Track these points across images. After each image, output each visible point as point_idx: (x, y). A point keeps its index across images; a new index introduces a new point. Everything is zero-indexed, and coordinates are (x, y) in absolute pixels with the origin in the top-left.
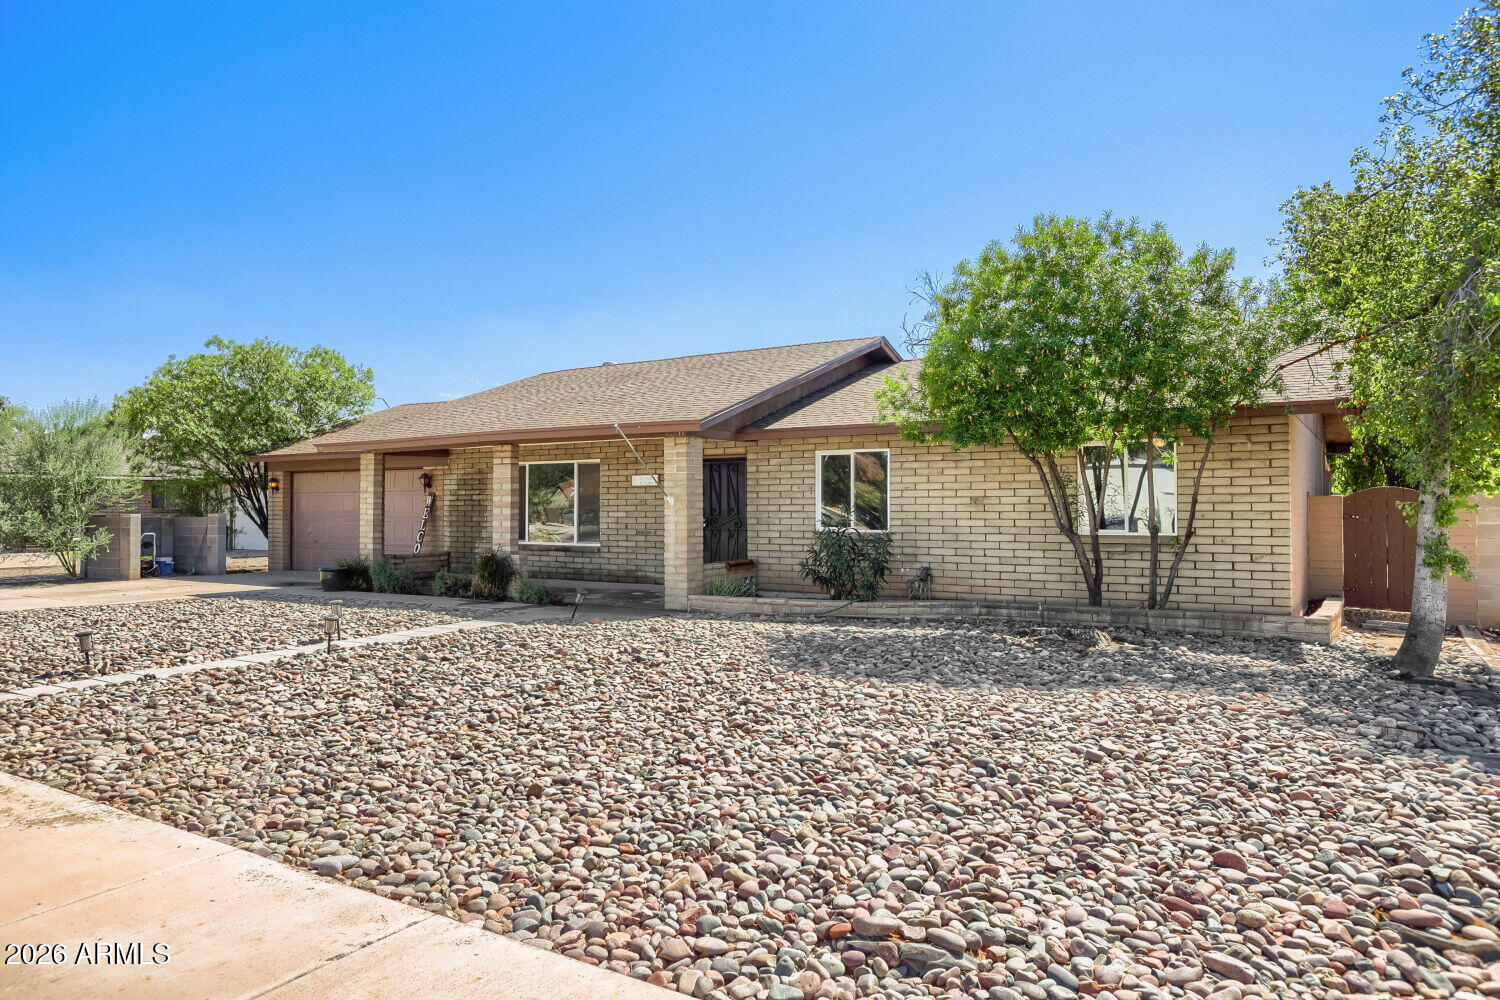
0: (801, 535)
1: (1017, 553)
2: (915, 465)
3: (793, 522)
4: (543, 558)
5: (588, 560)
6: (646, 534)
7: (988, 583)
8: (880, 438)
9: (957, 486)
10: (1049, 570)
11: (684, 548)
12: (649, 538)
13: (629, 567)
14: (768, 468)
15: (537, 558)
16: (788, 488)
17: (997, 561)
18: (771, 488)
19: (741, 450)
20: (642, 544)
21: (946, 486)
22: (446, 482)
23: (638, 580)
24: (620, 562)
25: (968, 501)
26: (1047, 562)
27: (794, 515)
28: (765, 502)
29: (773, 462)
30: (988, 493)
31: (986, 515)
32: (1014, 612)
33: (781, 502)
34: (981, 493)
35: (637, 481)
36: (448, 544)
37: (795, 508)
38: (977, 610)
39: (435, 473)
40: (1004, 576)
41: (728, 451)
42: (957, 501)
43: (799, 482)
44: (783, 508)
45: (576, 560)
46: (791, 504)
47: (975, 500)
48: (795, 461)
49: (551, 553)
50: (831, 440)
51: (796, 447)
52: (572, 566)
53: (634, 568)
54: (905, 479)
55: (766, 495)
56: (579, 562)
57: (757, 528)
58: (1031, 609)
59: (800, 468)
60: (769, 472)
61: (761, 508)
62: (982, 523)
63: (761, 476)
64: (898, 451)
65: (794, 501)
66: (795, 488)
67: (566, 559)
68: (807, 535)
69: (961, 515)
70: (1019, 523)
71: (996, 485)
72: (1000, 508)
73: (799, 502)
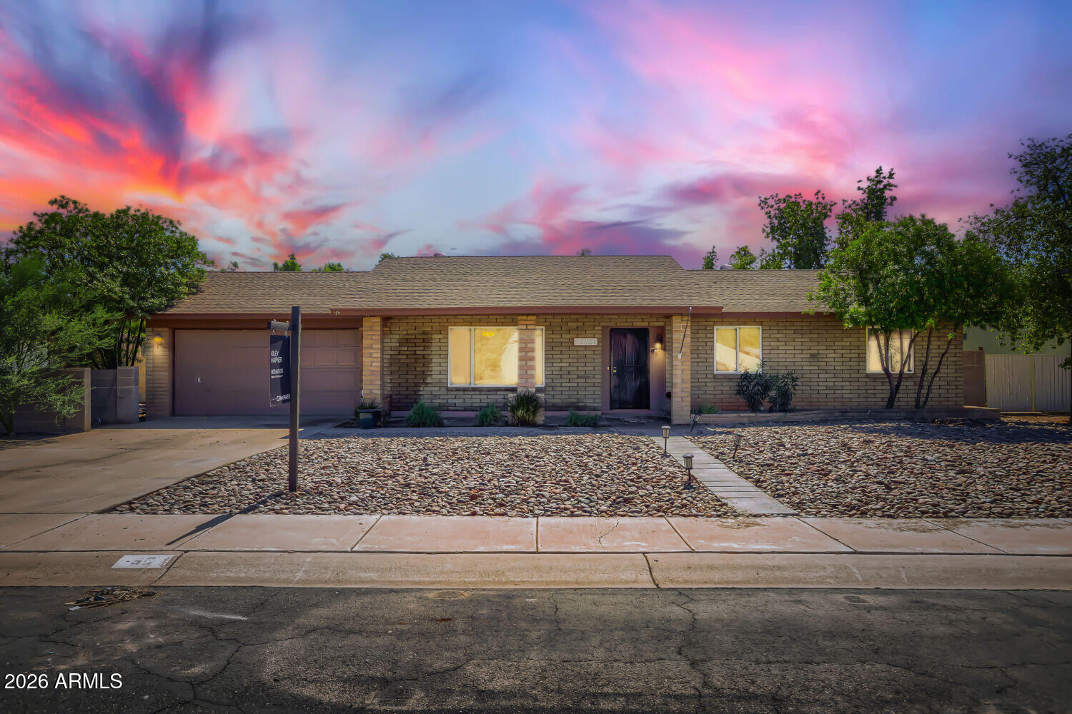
0: (704, 376)
1: (836, 384)
2: (778, 336)
3: (699, 368)
6: (585, 378)
7: (820, 400)
8: (757, 320)
9: (802, 347)
10: (853, 392)
11: (689, 385)
12: (588, 380)
13: (571, 400)
15: (485, 397)
16: (696, 348)
17: (825, 388)
20: (582, 384)
21: (796, 348)
23: (579, 408)
24: (564, 397)
25: (809, 356)
26: (852, 388)
27: (700, 364)
30: (820, 352)
31: (819, 364)
34: (816, 352)
35: (578, 342)
37: (700, 360)
38: (837, 414)
40: (828, 396)
41: (635, 324)
42: (802, 356)
43: (703, 344)
46: (698, 358)
47: (813, 356)
48: (700, 332)
49: (498, 393)
50: (724, 320)
51: (700, 323)
53: (575, 401)
54: (772, 344)
58: (864, 412)
59: (704, 336)
62: (816, 368)
64: (768, 328)
65: (700, 356)
66: (700, 348)
68: (709, 376)
69: (805, 364)
70: (836, 368)
71: (825, 348)
72: (826, 360)
73: (703, 356)
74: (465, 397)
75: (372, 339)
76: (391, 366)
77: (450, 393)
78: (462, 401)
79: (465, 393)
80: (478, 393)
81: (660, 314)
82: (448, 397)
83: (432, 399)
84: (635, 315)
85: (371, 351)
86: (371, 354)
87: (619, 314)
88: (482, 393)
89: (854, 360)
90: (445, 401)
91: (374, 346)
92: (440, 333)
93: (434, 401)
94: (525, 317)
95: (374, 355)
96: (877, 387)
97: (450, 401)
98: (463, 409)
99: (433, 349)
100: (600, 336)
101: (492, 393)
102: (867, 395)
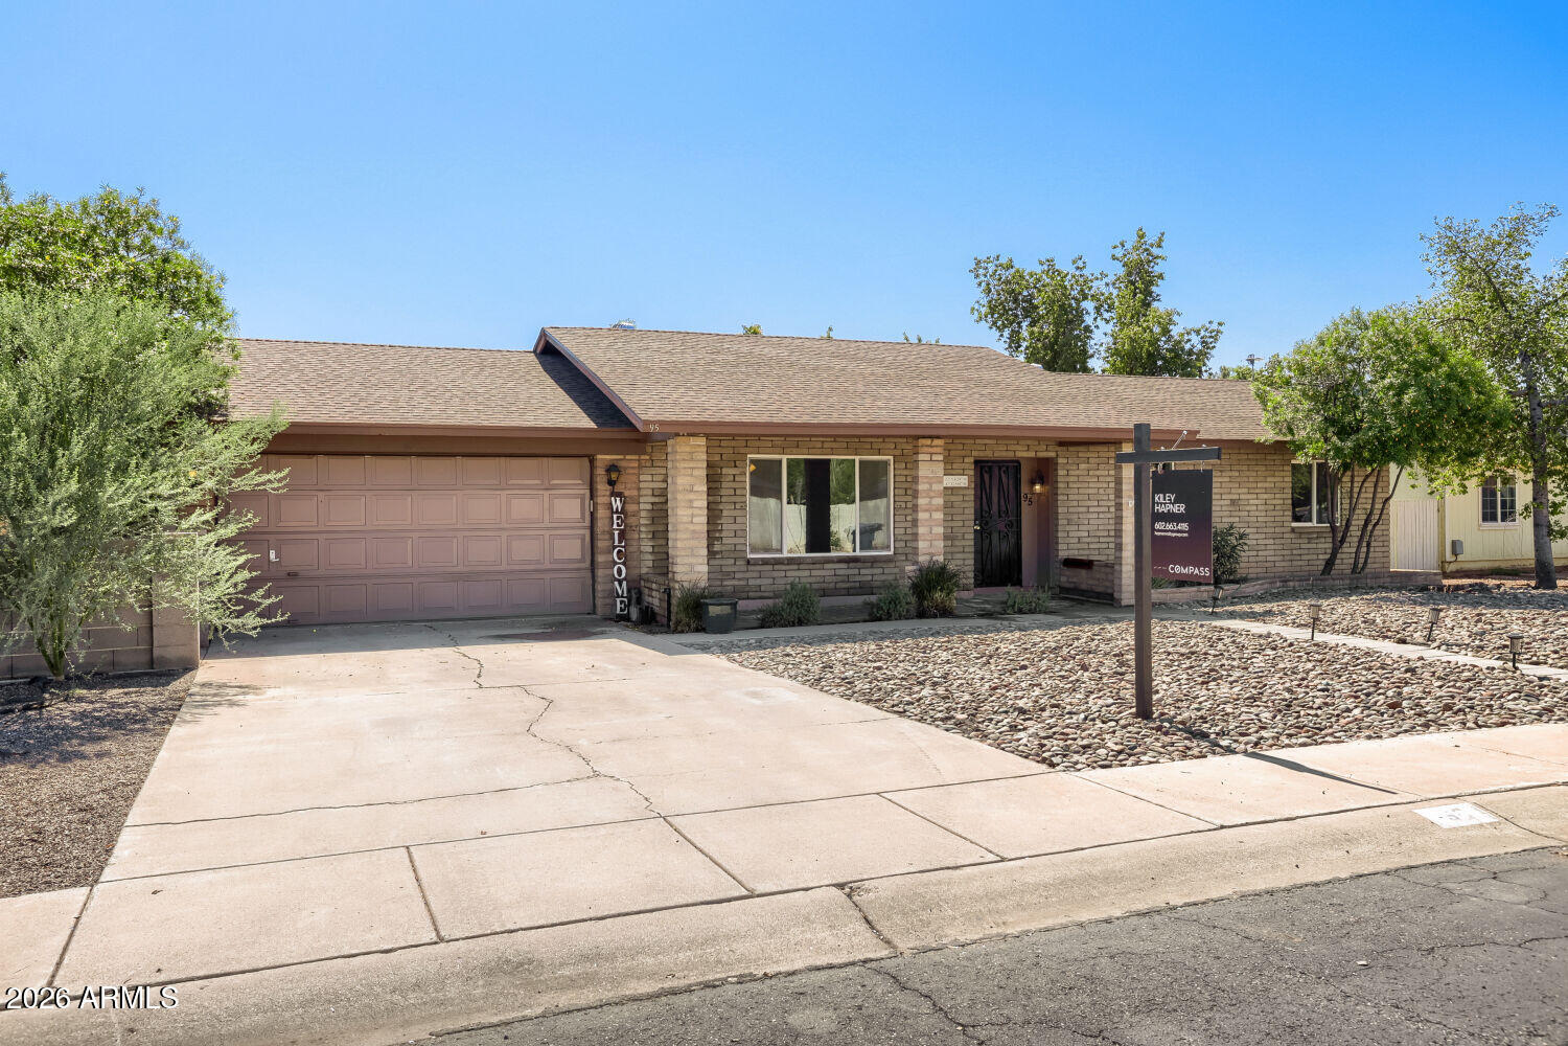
1: (1259, 541)
3: (1100, 522)
4: (814, 573)
5: (880, 571)
9: (1221, 491)
10: (1277, 552)
14: (1077, 472)
15: (807, 573)
16: (1095, 491)
17: (1247, 548)
18: (1081, 491)
19: (1053, 454)
22: (642, 478)
25: (1229, 502)
26: (1276, 547)
27: (1101, 516)
28: (1075, 503)
29: (1082, 466)
30: (1242, 497)
31: (1240, 514)
32: (1297, 583)
33: (1089, 503)
34: (1237, 497)
36: (650, 564)
37: (1102, 509)
39: (623, 464)
42: (1222, 502)
43: (1105, 485)
44: (1091, 510)
45: (863, 571)
47: (1233, 502)
51: (1101, 454)
52: (857, 578)
55: (1076, 497)
56: (867, 574)
57: (1068, 528)
60: (1078, 476)
61: (1071, 510)
62: (1238, 520)
63: (1072, 479)
65: (1101, 503)
67: (850, 572)
69: (1225, 514)
70: (1259, 519)
71: (1246, 490)
72: (1248, 508)
73: (1105, 503)
74: (775, 574)
75: (692, 475)
76: (653, 523)
77: (751, 568)
78: (770, 581)
79: (776, 567)
80: (796, 567)
81: (1049, 439)
82: (747, 575)
83: (722, 580)
84: (1018, 439)
85: (692, 496)
86: (691, 501)
87: (997, 438)
88: (801, 566)
89: (1278, 508)
90: (742, 583)
91: (695, 489)
92: (736, 466)
93: (725, 583)
94: (928, 442)
95: (696, 504)
96: (1303, 546)
97: (751, 582)
98: (771, 594)
99: (723, 492)
100: (972, 473)
101: (818, 566)
102: (1292, 558)
